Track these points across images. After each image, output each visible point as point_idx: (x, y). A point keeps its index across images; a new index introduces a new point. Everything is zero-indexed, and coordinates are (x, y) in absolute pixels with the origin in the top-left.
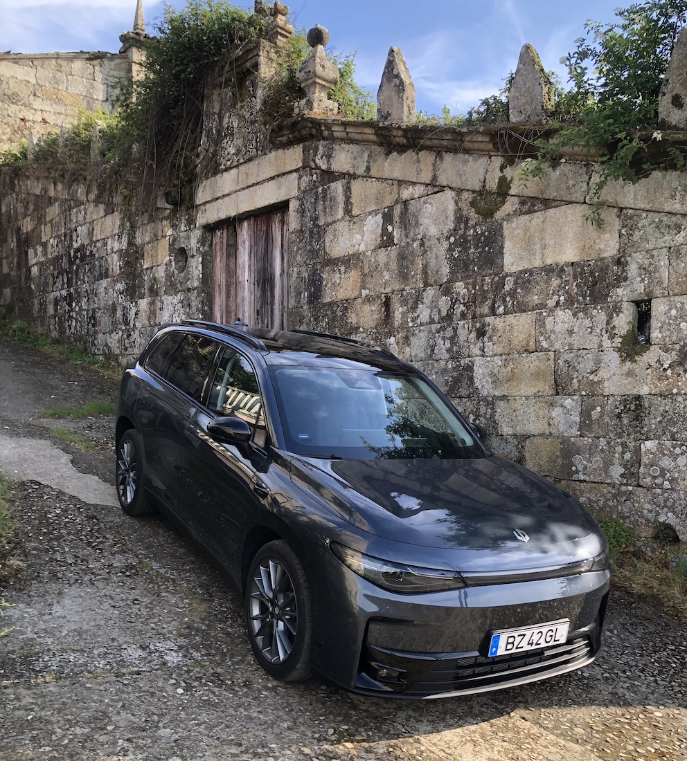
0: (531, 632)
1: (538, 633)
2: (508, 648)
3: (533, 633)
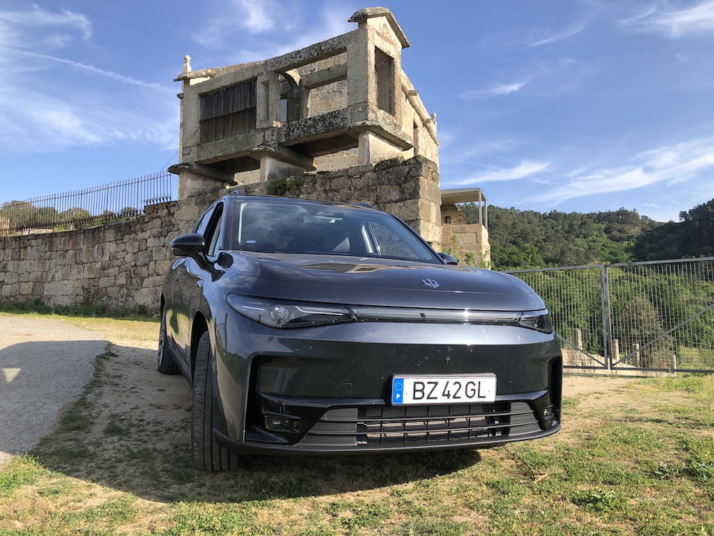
0: (445, 381)
1: (454, 384)
2: (416, 396)
3: (448, 382)
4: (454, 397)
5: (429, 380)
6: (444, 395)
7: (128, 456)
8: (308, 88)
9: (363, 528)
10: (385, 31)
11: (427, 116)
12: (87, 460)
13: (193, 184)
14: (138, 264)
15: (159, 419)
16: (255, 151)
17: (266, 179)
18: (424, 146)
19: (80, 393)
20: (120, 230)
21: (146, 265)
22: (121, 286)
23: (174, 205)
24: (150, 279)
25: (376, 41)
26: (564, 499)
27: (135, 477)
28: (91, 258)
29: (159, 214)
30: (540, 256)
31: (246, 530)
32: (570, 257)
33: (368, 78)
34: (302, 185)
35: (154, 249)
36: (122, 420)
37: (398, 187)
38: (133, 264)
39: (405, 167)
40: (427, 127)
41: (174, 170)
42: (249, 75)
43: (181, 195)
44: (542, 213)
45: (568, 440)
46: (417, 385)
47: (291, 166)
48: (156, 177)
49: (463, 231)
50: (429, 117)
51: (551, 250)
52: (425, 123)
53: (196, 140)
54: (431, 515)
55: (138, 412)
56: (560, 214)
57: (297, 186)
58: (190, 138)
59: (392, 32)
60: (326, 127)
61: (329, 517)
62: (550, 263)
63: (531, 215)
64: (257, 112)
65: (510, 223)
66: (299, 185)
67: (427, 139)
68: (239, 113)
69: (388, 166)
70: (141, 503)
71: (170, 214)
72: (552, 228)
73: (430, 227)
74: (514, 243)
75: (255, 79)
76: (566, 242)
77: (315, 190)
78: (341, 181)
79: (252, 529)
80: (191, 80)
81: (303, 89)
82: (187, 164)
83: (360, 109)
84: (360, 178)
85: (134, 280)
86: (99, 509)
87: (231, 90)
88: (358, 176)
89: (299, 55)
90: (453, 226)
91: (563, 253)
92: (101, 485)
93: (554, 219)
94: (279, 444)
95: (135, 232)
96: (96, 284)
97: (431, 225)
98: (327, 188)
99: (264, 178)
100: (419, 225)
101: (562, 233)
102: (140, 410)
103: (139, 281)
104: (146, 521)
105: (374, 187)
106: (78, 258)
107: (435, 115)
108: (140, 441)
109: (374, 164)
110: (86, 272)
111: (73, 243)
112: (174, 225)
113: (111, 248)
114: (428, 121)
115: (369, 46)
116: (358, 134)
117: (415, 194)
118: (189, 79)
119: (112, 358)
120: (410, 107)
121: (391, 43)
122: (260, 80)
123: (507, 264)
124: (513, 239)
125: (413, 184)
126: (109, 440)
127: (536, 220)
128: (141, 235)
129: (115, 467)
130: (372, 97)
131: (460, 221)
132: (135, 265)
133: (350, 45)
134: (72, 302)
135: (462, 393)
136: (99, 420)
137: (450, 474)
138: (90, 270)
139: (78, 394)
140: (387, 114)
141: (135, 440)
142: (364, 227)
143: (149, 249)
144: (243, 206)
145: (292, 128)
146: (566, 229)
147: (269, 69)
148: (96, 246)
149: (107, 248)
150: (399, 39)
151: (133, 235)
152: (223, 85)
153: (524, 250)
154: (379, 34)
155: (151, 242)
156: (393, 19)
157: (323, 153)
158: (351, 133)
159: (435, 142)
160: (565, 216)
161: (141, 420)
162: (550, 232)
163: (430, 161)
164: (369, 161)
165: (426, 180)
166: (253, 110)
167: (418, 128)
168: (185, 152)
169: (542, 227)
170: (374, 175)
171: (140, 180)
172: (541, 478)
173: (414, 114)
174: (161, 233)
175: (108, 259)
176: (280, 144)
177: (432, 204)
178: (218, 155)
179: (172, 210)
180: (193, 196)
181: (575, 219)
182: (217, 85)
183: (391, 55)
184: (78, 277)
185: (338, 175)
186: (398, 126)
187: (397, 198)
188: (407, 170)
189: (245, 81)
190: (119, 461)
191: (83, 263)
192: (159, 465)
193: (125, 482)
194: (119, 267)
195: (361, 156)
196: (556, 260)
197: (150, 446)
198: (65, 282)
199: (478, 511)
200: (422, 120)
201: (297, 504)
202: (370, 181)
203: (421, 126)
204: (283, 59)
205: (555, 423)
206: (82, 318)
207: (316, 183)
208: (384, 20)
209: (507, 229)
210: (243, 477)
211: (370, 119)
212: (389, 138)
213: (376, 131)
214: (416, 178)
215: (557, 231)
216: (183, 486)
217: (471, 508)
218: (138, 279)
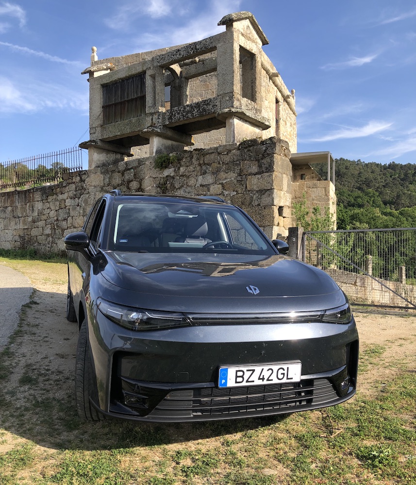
0: (261, 368)
1: (268, 370)
2: (237, 381)
3: (263, 369)
4: (268, 380)
5: (248, 369)
6: (259, 379)
7: (34, 405)
8: (187, 79)
9: (196, 476)
10: (248, 32)
11: (287, 92)
12: (4, 408)
13: (100, 157)
14: (60, 218)
15: (61, 369)
16: (145, 132)
17: (154, 154)
18: (285, 117)
19: (6, 344)
20: (45, 193)
21: (65, 219)
22: (48, 235)
23: (85, 174)
24: (69, 230)
25: (240, 41)
26: (351, 454)
27: (37, 425)
28: (24, 213)
29: (74, 180)
30: (380, 199)
31: (111, 475)
32: (404, 200)
33: (233, 72)
34: (182, 159)
35: (71, 207)
36: (34, 369)
37: (257, 162)
38: (55, 218)
39: (262, 146)
40: (287, 102)
41: (84, 146)
42: (139, 69)
43: (90, 166)
44: (383, 165)
45: (367, 392)
46: (238, 373)
47: (174, 143)
48: (70, 151)
49: (315, 186)
50: (289, 93)
51: (389, 194)
52: (286, 99)
53: (99, 122)
54: (248, 466)
55: (46, 361)
56: (397, 165)
57: (178, 160)
58: (95, 120)
59: (254, 32)
60: (201, 112)
61: (174, 464)
62: (388, 205)
63: (373, 166)
64: (147, 100)
65: (357, 173)
66: (179, 160)
67: (287, 112)
68: (132, 100)
69: (249, 145)
70: (39, 450)
71: (82, 181)
72: (391, 177)
73: (282, 195)
74: (359, 188)
75: (144, 72)
76: (401, 188)
77: (192, 164)
78: (212, 156)
79: (116, 474)
80: (95, 73)
81: (183, 79)
82: (94, 141)
83: (227, 98)
84: (227, 154)
85: (57, 231)
86: (7, 456)
87: (126, 81)
88: (225, 153)
89: (179, 53)
90: (307, 182)
91: (398, 196)
92: (11, 433)
93: (392, 169)
94: (134, 415)
95: (56, 194)
96: (29, 233)
97: (283, 193)
98: (202, 162)
99: (153, 153)
100: (273, 193)
101: (398, 181)
102: (49, 359)
103: (61, 232)
104: (39, 467)
105: (238, 162)
106: (15, 213)
107: (294, 91)
108: (44, 390)
109: (238, 144)
110: (21, 224)
111: (10, 201)
112: (85, 189)
113: (39, 206)
114: (288, 97)
115: (234, 46)
116: (226, 118)
117: (270, 169)
118: (93, 72)
119: (34, 306)
120: (273, 86)
121: (253, 41)
122: (149, 73)
123: (353, 206)
124: (358, 185)
125: (269, 160)
126: (22, 389)
127: (378, 170)
128: (61, 197)
129: (23, 415)
130: (237, 88)
131: (313, 178)
132: (57, 220)
133: (219, 45)
134: (12, 246)
135: (274, 377)
136: (17, 370)
137: (269, 425)
138: (24, 223)
139: (4, 344)
140: (249, 101)
141: (41, 389)
142: (219, 214)
143: (67, 208)
144: (120, 207)
145: (174, 113)
146: (401, 178)
147: (155, 64)
148: (28, 204)
149: (36, 206)
150: (260, 37)
151: (55, 196)
152: (119, 77)
153: (367, 194)
154: (243, 35)
155: (68, 202)
156: (255, 21)
157: (198, 131)
158: (220, 118)
159: (294, 113)
160: (402, 167)
161: (48, 370)
162: (389, 179)
163: (283, 141)
164: (234, 140)
165: (279, 157)
166: (143, 98)
167: (280, 103)
168: (92, 132)
169: (382, 176)
170: (238, 152)
171: (58, 153)
172: (338, 432)
173: (277, 92)
174: (75, 195)
175: (37, 214)
176: (165, 126)
177: (284, 175)
178: (117, 134)
179: (83, 177)
180: (99, 167)
181: (410, 169)
182: (115, 78)
183: (253, 52)
184: (16, 227)
185: (210, 151)
186: (258, 111)
187: (256, 171)
188: (264, 149)
189: (137, 74)
190: (27, 409)
191: (19, 217)
192: (56, 414)
193: (29, 430)
194: (46, 220)
195: (228, 136)
196: (394, 203)
197: (51, 395)
198: (7, 231)
199: (284, 463)
200: (283, 96)
201: (152, 452)
202: (235, 157)
203: (282, 101)
204: (166, 56)
205: (351, 389)
206: (19, 261)
207: (192, 158)
208: (247, 22)
209: (354, 177)
210: (115, 426)
211: (235, 106)
212: (251, 121)
213: (240, 116)
214: (271, 155)
215: (394, 179)
216: (71, 433)
217: (279, 461)
218: (60, 230)
